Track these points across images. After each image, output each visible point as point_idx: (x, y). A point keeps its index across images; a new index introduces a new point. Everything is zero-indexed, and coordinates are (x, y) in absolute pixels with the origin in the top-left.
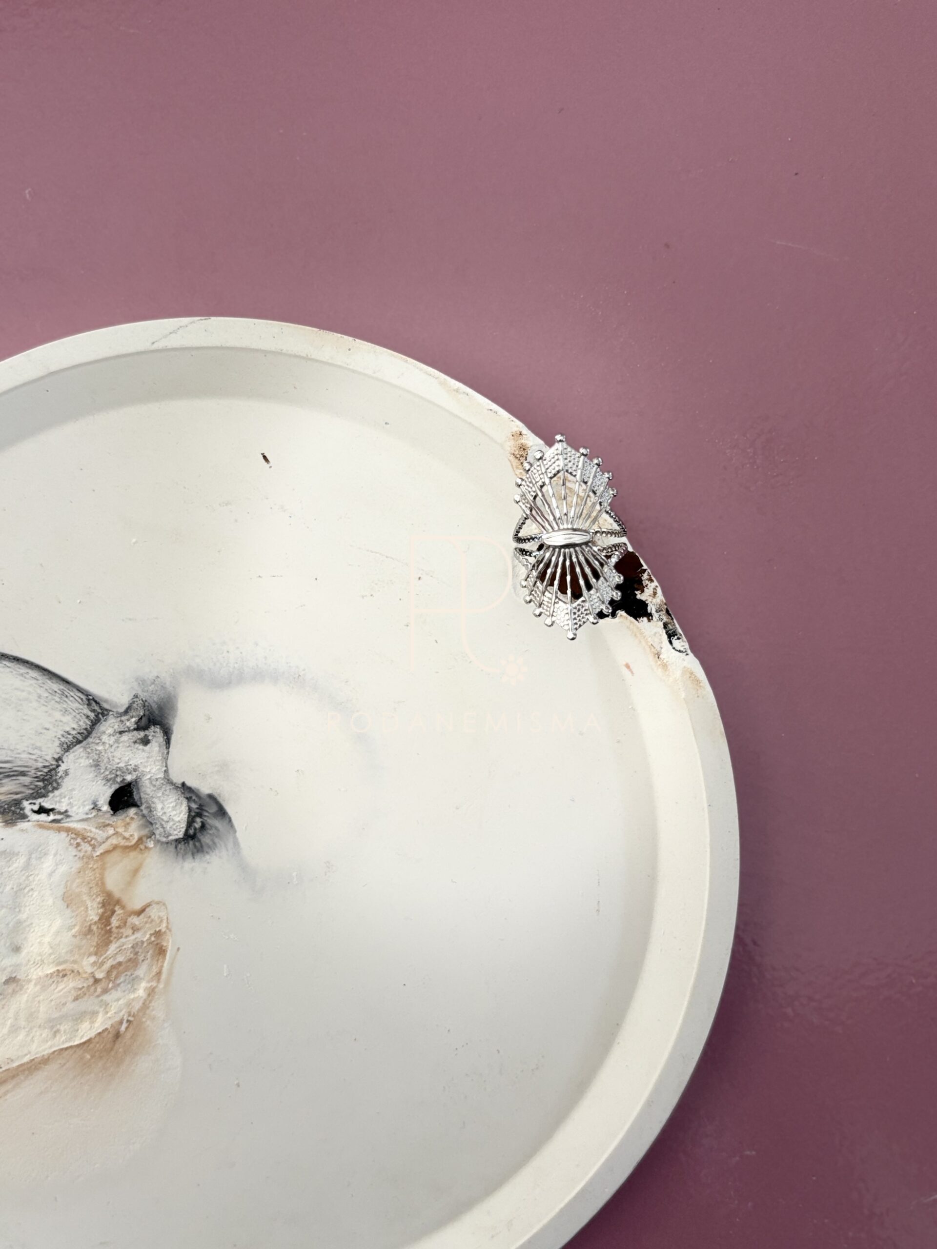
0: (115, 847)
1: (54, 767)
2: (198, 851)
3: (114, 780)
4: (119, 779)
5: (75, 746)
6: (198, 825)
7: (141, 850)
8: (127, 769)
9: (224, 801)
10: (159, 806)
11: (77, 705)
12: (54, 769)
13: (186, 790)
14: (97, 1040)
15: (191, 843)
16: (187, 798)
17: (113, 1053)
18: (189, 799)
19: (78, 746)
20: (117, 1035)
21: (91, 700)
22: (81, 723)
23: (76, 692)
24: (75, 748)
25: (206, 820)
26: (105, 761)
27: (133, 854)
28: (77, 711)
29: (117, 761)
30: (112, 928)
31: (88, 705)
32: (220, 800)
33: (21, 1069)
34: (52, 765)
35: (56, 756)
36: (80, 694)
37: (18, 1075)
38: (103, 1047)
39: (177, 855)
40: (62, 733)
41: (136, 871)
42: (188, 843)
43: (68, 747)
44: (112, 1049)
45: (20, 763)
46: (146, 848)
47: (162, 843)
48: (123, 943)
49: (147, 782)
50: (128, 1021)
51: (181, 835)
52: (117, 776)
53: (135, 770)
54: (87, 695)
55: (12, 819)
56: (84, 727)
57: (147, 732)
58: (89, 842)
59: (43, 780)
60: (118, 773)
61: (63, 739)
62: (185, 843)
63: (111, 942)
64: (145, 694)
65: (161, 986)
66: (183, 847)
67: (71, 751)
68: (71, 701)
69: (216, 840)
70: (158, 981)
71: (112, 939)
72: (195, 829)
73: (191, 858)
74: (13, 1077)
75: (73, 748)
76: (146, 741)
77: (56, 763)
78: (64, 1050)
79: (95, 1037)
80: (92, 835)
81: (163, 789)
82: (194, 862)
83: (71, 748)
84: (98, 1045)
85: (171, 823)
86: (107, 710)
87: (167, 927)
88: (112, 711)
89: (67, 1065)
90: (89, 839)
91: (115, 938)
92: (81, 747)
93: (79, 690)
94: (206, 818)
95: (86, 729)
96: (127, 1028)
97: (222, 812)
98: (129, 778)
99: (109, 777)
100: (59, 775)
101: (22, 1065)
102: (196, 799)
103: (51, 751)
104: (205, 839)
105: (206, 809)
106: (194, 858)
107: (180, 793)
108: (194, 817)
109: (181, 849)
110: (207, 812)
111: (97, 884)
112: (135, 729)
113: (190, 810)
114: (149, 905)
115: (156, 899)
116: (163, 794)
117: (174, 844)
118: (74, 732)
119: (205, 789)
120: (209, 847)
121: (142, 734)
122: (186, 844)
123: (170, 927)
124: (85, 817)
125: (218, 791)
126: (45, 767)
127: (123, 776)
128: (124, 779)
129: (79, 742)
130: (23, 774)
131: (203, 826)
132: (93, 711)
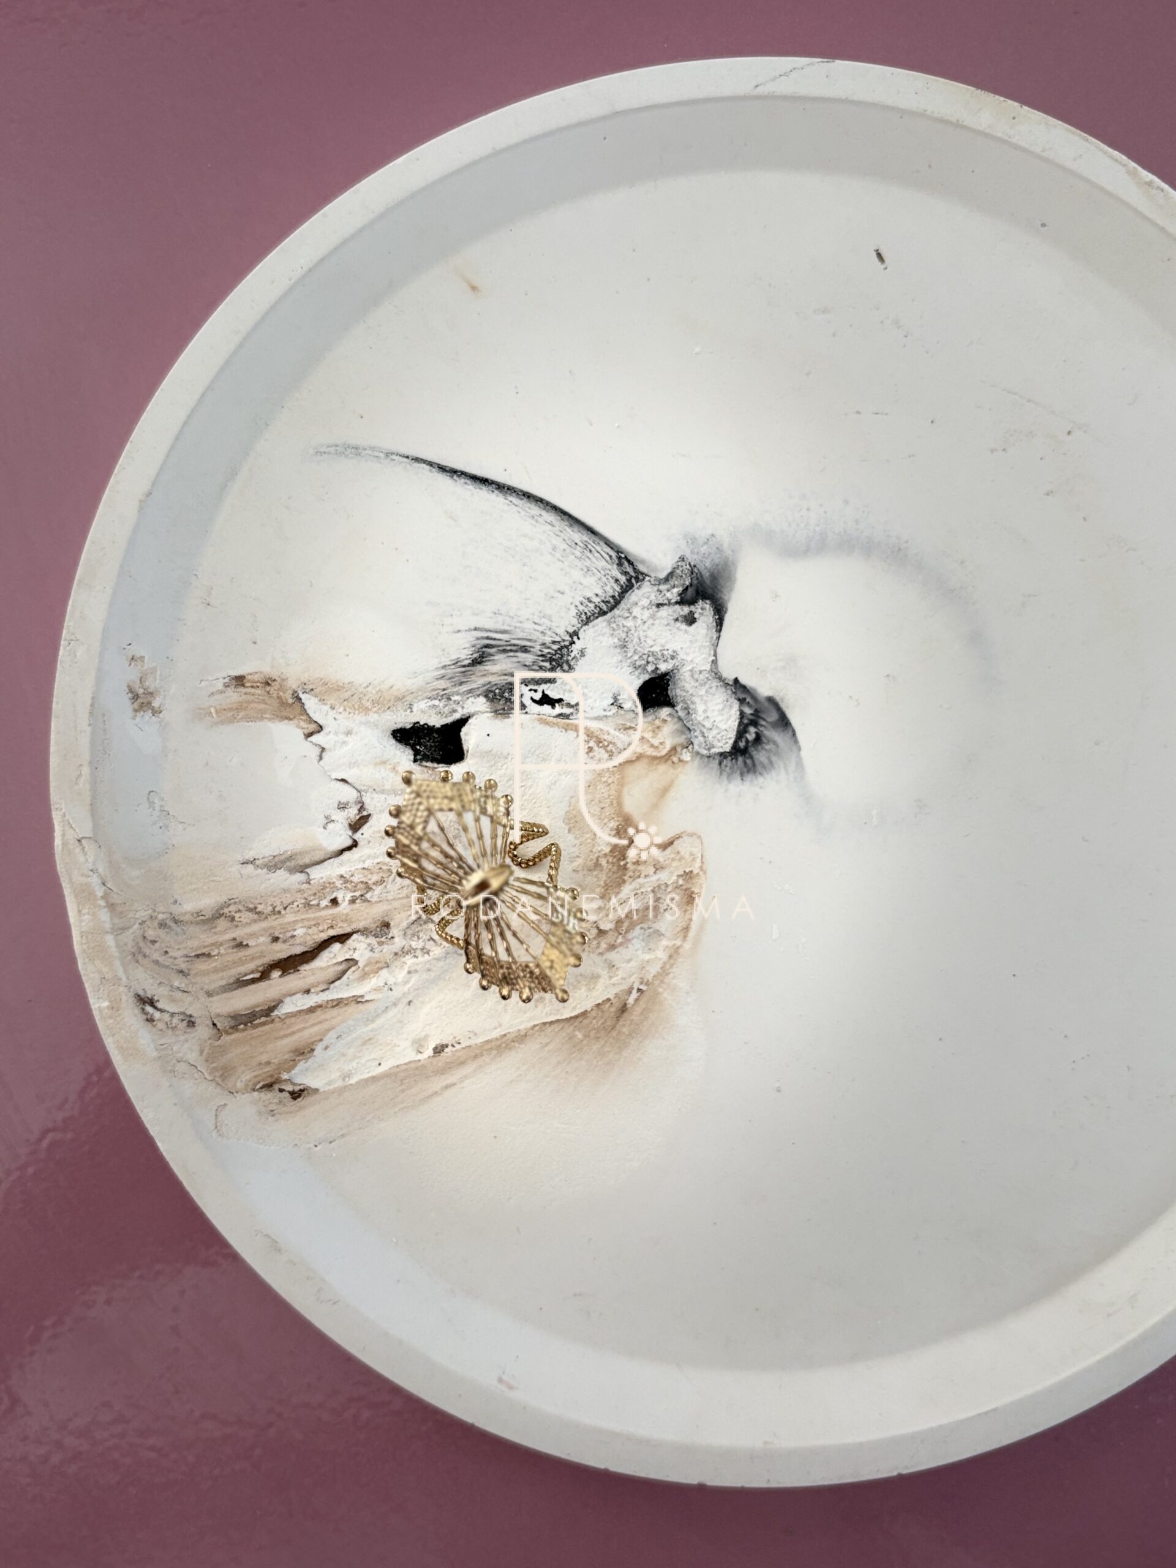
0: (639, 757)
1: (567, 643)
2: (748, 771)
3: (644, 668)
4: (650, 668)
5: (597, 618)
6: (751, 736)
7: (673, 762)
8: (663, 655)
9: (788, 707)
10: (700, 707)
11: (604, 563)
12: (567, 647)
13: (738, 688)
14: (594, 1014)
15: (740, 759)
16: (739, 700)
17: (614, 1034)
18: (742, 701)
19: (600, 619)
20: (624, 1009)
21: (623, 559)
22: (608, 588)
23: (605, 546)
24: (596, 621)
25: (762, 731)
26: (634, 642)
27: (663, 768)
28: (602, 572)
29: (650, 642)
30: (627, 863)
31: (618, 564)
32: (783, 706)
33: (488, 1047)
34: (564, 641)
35: (571, 630)
36: (608, 550)
37: (482, 1055)
38: (603, 1024)
39: (721, 774)
40: (581, 599)
41: (665, 791)
42: (737, 759)
43: (587, 618)
44: (613, 1028)
45: (521, 635)
46: (680, 760)
47: (702, 756)
48: (640, 884)
49: (687, 675)
50: (639, 990)
51: (727, 748)
52: (648, 662)
53: (673, 658)
54: (618, 552)
55: (504, 709)
56: (611, 593)
57: (692, 608)
58: (605, 747)
59: (551, 660)
60: (650, 659)
61: (581, 608)
62: (732, 759)
63: (624, 882)
64: (695, 557)
65: (687, 946)
66: (729, 764)
67: (591, 624)
68: (596, 558)
69: (774, 759)
70: (685, 937)
71: (626, 878)
72: (747, 741)
73: (739, 778)
74: (476, 1057)
75: (593, 620)
76: (690, 620)
77: (570, 639)
78: (547, 1025)
79: (592, 1010)
80: (610, 738)
81: (707, 686)
82: (743, 785)
83: (591, 621)
84: (594, 1021)
85: (714, 732)
86: (642, 574)
87: (701, 868)
88: (649, 576)
89: (550, 1047)
90: (606, 743)
91: (630, 877)
92: (604, 621)
93: (608, 543)
94: (762, 729)
95: (613, 597)
96: (637, 1000)
97: (784, 722)
98: (663, 667)
99: (638, 663)
100: (572, 655)
101: (488, 1042)
102: (751, 702)
103: (564, 622)
104: (760, 756)
105: (763, 716)
106: (742, 779)
107: (729, 692)
108: (747, 725)
109: (726, 766)
110: (764, 720)
111: (612, 803)
112: (677, 603)
113: (742, 715)
114: (678, 837)
115: (689, 830)
116: (707, 691)
117: (718, 758)
118: (597, 600)
119: (764, 689)
120: (764, 767)
121: (686, 610)
122: (734, 761)
123: (704, 868)
124: (603, 713)
125: (781, 694)
126: (554, 642)
127: (656, 664)
128: (657, 669)
129: (603, 613)
130: (525, 649)
131: (758, 739)
132: (626, 573)
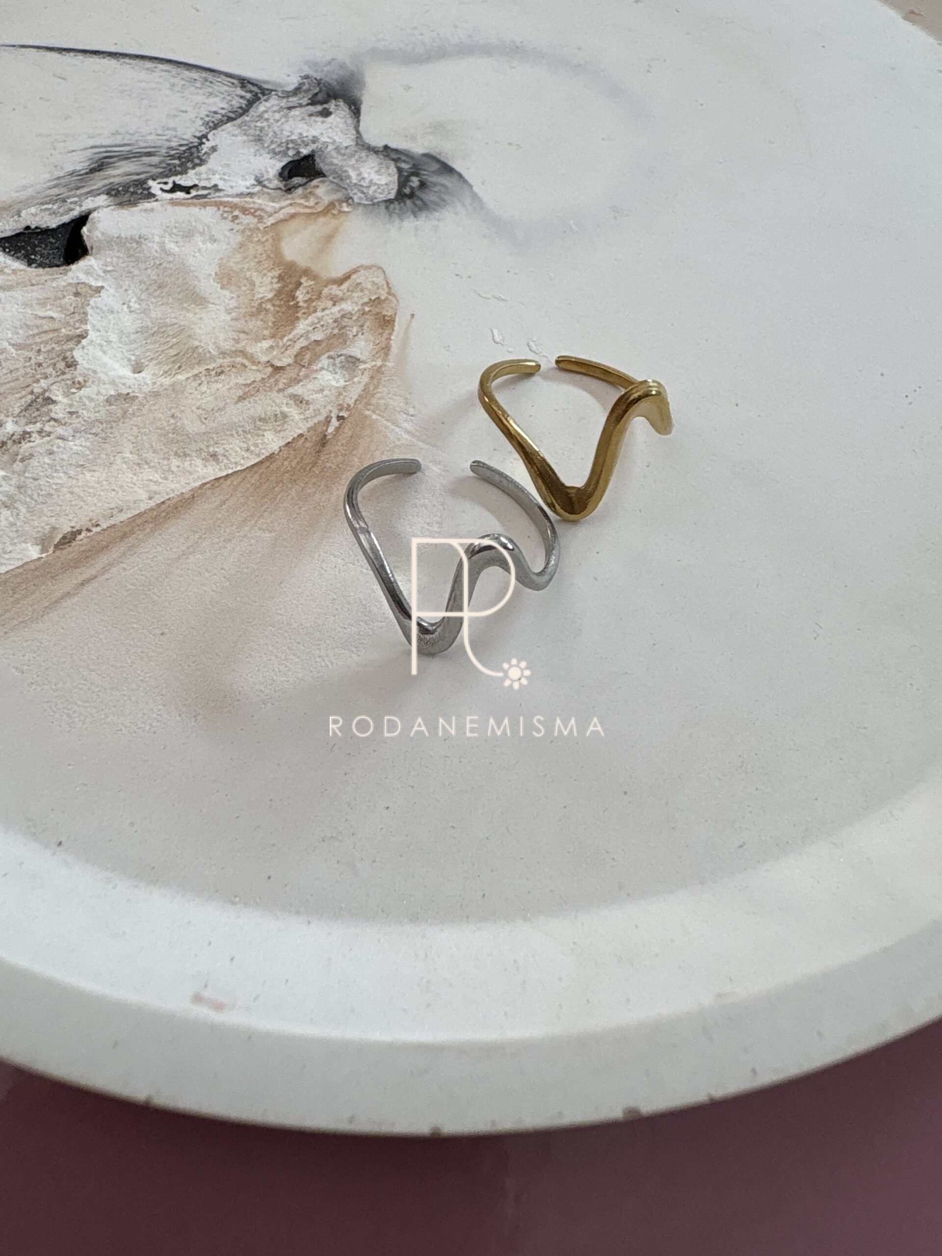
0: (293, 216)
1: (196, 144)
2: (420, 209)
3: (285, 154)
4: (291, 153)
5: (226, 123)
6: (415, 182)
7: (334, 215)
8: (303, 141)
9: (447, 158)
10: (353, 174)
11: (226, 88)
12: (196, 147)
13: (389, 152)
15: (409, 202)
16: (393, 160)
18: (396, 160)
19: (229, 125)
22: (234, 103)
23: (224, 77)
24: (224, 127)
25: (426, 179)
26: (270, 135)
27: (322, 220)
28: (226, 93)
29: (286, 133)
30: (298, 302)
32: (443, 159)
34: (192, 143)
35: (198, 134)
38: (298, 463)
39: (390, 215)
40: (207, 113)
41: (329, 238)
42: (405, 202)
43: (214, 125)
44: (314, 464)
45: (144, 145)
46: (340, 212)
47: (365, 205)
48: (318, 319)
49: (334, 153)
50: (339, 418)
51: (392, 196)
52: (288, 149)
53: (314, 142)
54: (239, 79)
55: (130, 201)
56: (238, 105)
57: (325, 106)
58: (253, 214)
59: (179, 158)
60: (290, 145)
61: (207, 119)
62: (400, 203)
63: (298, 318)
65: (390, 364)
66: (397, 207)
67: (219, 129)
68: (218, 86)
69: (446, 197)
70: (387, 355)
71: (299, 315)
72: (412, 188)
73: (412, 217)
75: (222, 125)
76: (326, 113)
77: (199, 141)
80: (256, 206)
81: (357, 157)
82: (417, 220)
83: (220, 126)
84: (286, 463)
85: (373, 188)
86: (267, 90)
87: (389, 293)
88: (275, 91)
90: (252, 211)
91: (304, 313)
92: (234, 126)
93: (227, 75)
94: (424, 177)
95: (241, 108)
96: (337, 429)
97: (447, 169)
98: (305, 151)
99: (277, 150)
100: (203, 152)
102: (407, 160)
103: (189, 130)
104: (430, 196)
105: (424, 167)
106: (415, 217)
107: (381, 157)
108: (409, 176)
109: (394, 209)
110: (425, 170)
111: (268, 256)
112: (308, 104)
113: (400, 170)
114: (355, 271)
115: (367, 262)
116: (357, 161)
117: (383, 207)
118: (223, 112)
120: (436, 204)
121: (319, 108)
122: (402, 204)
123: (393, 291)
124: (246, 191)
125: (437, 151)
126: (181, 145)
127: (297, 149)
128: (299, 152)
129: (230, 119)
130: (149, 154)
132: (251, 92)
